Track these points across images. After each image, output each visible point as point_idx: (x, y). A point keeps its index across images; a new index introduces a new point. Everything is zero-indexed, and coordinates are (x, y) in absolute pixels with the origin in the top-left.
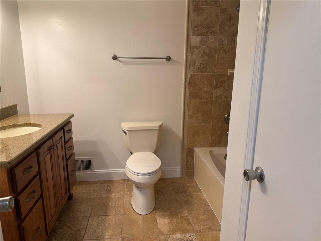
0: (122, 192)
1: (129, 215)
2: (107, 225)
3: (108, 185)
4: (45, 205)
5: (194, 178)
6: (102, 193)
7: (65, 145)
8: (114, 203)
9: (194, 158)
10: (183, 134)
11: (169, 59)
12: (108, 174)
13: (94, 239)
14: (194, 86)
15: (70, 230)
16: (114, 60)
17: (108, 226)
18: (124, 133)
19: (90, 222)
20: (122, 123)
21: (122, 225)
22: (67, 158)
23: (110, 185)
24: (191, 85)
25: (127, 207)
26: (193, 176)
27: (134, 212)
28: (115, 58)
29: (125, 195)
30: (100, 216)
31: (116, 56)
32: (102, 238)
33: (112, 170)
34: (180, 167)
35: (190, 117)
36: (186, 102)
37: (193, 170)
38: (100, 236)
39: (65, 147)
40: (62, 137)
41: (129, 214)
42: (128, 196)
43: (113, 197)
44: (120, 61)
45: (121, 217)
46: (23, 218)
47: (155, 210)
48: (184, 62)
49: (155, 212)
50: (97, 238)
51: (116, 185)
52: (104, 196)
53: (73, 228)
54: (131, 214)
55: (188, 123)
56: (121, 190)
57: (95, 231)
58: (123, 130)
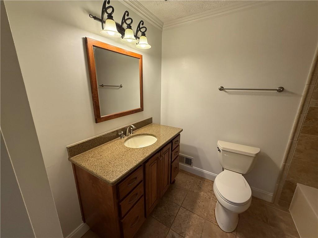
0: (209, 194)
1: (210, 223)
2: (190, 224)
3: (200, 182)
4: (146, 199)
5: (289, 211)
6: (194, 187)
7: (171, 152)
8: (201, 203)
9: (294, 192)
10: (284, 166)
11: (281, 90)
12: (202, 173)
13: (178, 233)
14: (313, 120)
15: (165, 212)
16: (221, 90)
17: (192, 225)
18: (219, 150)
19: (180, 212)
20: (218, 141)
21: (202, 232)
22: (172, 160)
23: (201, 183)
24: (308, 118)
25: (211, 213)
26: (289, 209)
27: (216, 222)
28: (222, 89)
29: (211, 198)
30: (188, 210)
31: (223, 88)
32: (183, 235)
33: (205, 171)
34: (272, 194)
35: (298, 151)
36: (297, 135)
37: (290, 202)
38: (183, 233)
39: (171, 154)
40: (169, 148)
41: (210, 221)
42: (214, 201)
43: (202, 195)
44: (226, 92)
45: (203, 221)
46: (123, 216)
47: (237, 232)
48: (303, 93)
49: (235, 234)
50: (180, 233)
51: (206, 184)
52: (195, 191)
53: (167, 211)
54: (212, 222)
55: (294, 156)
56: (209, 192)
57: (181, 224)
58: (218, 148)
